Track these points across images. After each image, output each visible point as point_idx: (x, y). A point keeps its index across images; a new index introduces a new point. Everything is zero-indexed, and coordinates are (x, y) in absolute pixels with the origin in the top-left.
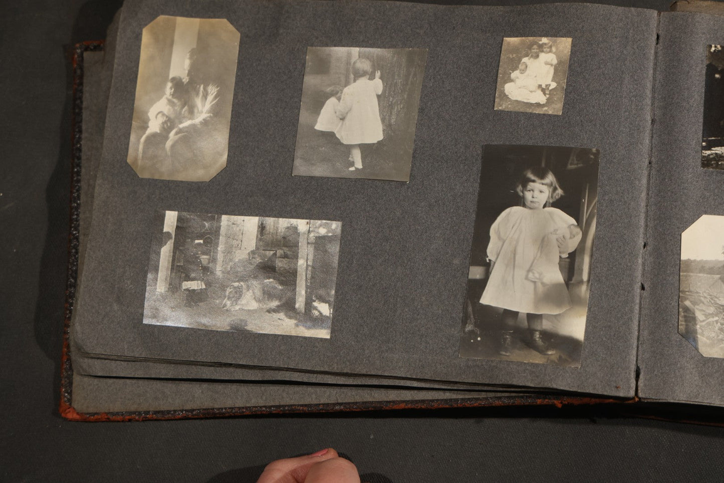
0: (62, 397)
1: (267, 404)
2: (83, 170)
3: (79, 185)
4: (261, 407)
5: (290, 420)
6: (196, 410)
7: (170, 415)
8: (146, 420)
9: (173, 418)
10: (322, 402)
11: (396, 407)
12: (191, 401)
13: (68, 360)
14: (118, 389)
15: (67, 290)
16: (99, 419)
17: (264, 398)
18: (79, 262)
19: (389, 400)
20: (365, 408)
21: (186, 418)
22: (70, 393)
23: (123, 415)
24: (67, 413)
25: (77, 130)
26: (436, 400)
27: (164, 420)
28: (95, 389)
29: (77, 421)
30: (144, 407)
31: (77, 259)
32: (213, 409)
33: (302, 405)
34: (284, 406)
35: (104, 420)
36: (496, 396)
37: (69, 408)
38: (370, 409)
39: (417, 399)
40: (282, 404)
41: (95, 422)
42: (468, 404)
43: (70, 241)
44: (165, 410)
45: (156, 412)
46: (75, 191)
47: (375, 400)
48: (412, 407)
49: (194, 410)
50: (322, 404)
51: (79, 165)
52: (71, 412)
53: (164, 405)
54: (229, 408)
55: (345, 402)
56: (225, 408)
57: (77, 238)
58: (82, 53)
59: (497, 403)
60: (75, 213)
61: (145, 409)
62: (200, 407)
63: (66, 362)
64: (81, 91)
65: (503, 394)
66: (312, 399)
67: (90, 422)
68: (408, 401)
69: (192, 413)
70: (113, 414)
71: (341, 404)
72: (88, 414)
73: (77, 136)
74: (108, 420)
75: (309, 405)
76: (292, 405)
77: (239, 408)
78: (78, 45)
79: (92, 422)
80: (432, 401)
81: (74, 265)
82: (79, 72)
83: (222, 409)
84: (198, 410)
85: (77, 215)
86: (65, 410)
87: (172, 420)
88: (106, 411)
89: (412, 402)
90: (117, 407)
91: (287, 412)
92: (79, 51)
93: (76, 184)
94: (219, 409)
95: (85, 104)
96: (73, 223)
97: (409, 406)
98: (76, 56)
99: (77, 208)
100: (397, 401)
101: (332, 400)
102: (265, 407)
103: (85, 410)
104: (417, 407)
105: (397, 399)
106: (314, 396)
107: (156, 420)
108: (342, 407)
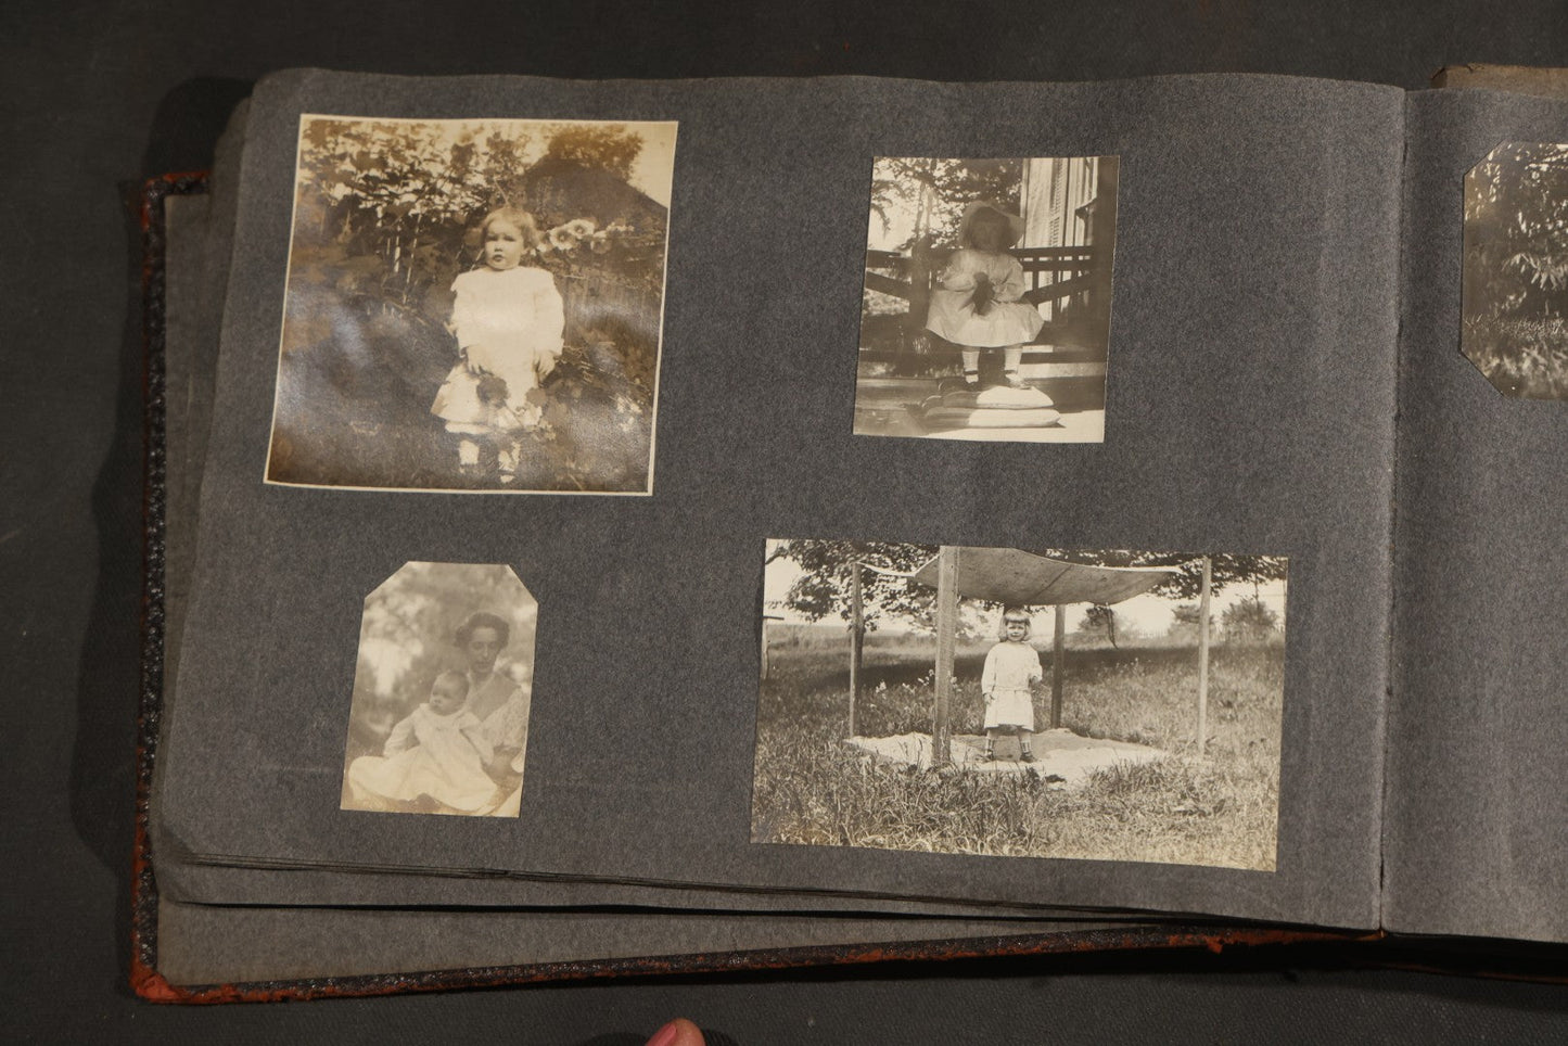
0: (136, 952)
1: (582, 958)
2: (170, 455)
3: (162, 486)
4: (568, 964)
5: (633, 990)
6: (428, 973)
7: (372, 986)
8: (319, 997)
9: (377, 991)
10: (702, 950)
11: (863, 957)
12: (416, 954)
13: (146, 870)
14: (257, 932)
15: (141, 716)
16: (218, 998)
17: (576, 943)
18: (165, 654)
19: (846, 943)
20: (794, 962)
21: (407, 992)
22: (154, 944)
23: (269, 988)
24: (147, 987)
25: (154, 367)
26: (948, 941)
27: (360, 997)
28: (206, 933)
29: (170, 1003)
30: (314, 970)
31: (161, 649)
32: (465, 970)
33: (659, 958)
34: (620, 961)
35: (230, 1000)
36: (1080, 929)
37: (151, 976)
38: (807, 962)
39: (907, 939)
40: (614, 956)
41: (209, 1005)
42: (1018, 948)
43: (145, 611)
44: (363, 972)
45: (341, 981)
46: (153, 500)
47: (814, 944)
48: (898, 957)
49: (421, 974)
50: (705, 955)
51: (159, 444)
52: (156, 984)
53: (359, 965)
54: (501, 968)
55: (751, 949)
56: (492, 968)
57: (160, 604)
58: (161, 200)
59: (1083, 945)
60: (155, 548)
61: (317, 974)
62: (437, 966)
63: (143, 875)
64: (162, 283)
65: (1096, 926)
66: (680, 944)
67: (197, 1004)
68: (891, 943)
69: (419, 979)
70: (247, 986)
71: (742, 954)
72: (192, 987)
73: (155, 381)
74: (238, 1000)
75: (672, 957)
76: (636, 959)
77: (522, 967)
78: (152, 183)
79: (204, 1005)
80: (942, 943)
81: (155, 663)
82: (154, 239)
83: (485, 970)
84: (433, 972)
85: (159, 552)
86: (144, 981)
87: (376, 996)
88: (233, 981)
89: (898, 945)
90: (256, 970)
91: (627, 973)
92: (154, 195)
93: (155, 486)
94: (476, 970)
95: (169, 311)
96: (148, 571)
97: (892, 954)
98: (148, 206)
99: (158, 538)
100: (865, 944)
101: (724, 946)
102: (578, 963)
103: (186, 980)
104: (909, 956)
105: (865, 941)
106: (684, 937)
107: (343, 997)
108: (746, 960)
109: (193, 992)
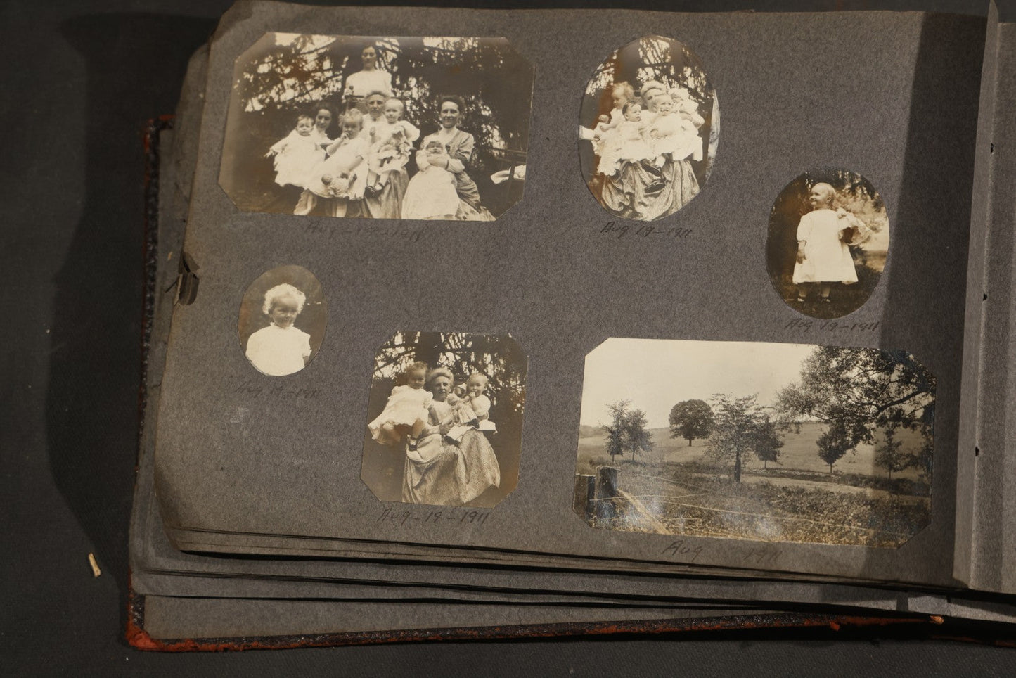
0: (130, 617)
1: (421, 627)
4: (412, 631)
6: (319, 635)
7: (283, 642)
9: (287, 646)
10: (499, 623)
11: (604, 630)
12: (313, 622)
16: (183, 648)
17: (416, 619)
19: (593, 621)
20: (559, 633)
21: (305, 646)
22: (142, 612)
23: (215, 642)
24: (138, 639)
25: (150, 239)
26: (660, 620)
27: (274, 649)
28: (176, 605)
29: (151, 651)
30: (246, 631)
32: (343, 634)
33: (470, 629)
34: (445, 630)
35: (189, 649)
36: (746, 614)
37: (140, 632)
38: (567, 633)
39: (632, 619)
40: (441, 626)
41: (177, 652)
42: (707, 625)
44: (277, 633)
45: (263, 639)
46: (148, 326)
48: (627, 629)
49: (315, 636)
50: (501, 627)
51: (152, 289)
52: (143, 637)
53: (274, 629)
54: (367, 633)
55: (530, 623)
56: (361, 633)
58: (157, 132)
59: (748, 624)
60: (147, 356)
61: (248, 634)
62: (325, 630)
64: (157, 185)
65: (756, 612)
66: (484, 621)
67: (167, 652)
68: (621, 622)
70: (201, 641)
71: (525, 627)
72: (167, 640)
73: (151, 248)
74: (196, 650)
75: (479, 627)
76: (455, 629)
77: (381, 632)
78: (151, 121)
79: (172, 652)
80: (655, 622)
82: (153, 158)
83: (357, 633)
84: (323, 635)
86: (135, 635)
87: (286, 649)
88: (193, 637)
89: (626, 623)
90: (207, 631)
91: (450, 637)
92: (152, 129)
93: (149, 316)
94: (351, 634)
95: (161, 204)
97: (623, 629)
98: (149, 136)
100: (605, 622)
101: (513, 622)
102: (416, 630)
103: (163, 636)
104: (634, 630)
105: (607, 620)
106: (487, 615)
107: (263, 649)
108: (527, 631)
109: (167, 643)
